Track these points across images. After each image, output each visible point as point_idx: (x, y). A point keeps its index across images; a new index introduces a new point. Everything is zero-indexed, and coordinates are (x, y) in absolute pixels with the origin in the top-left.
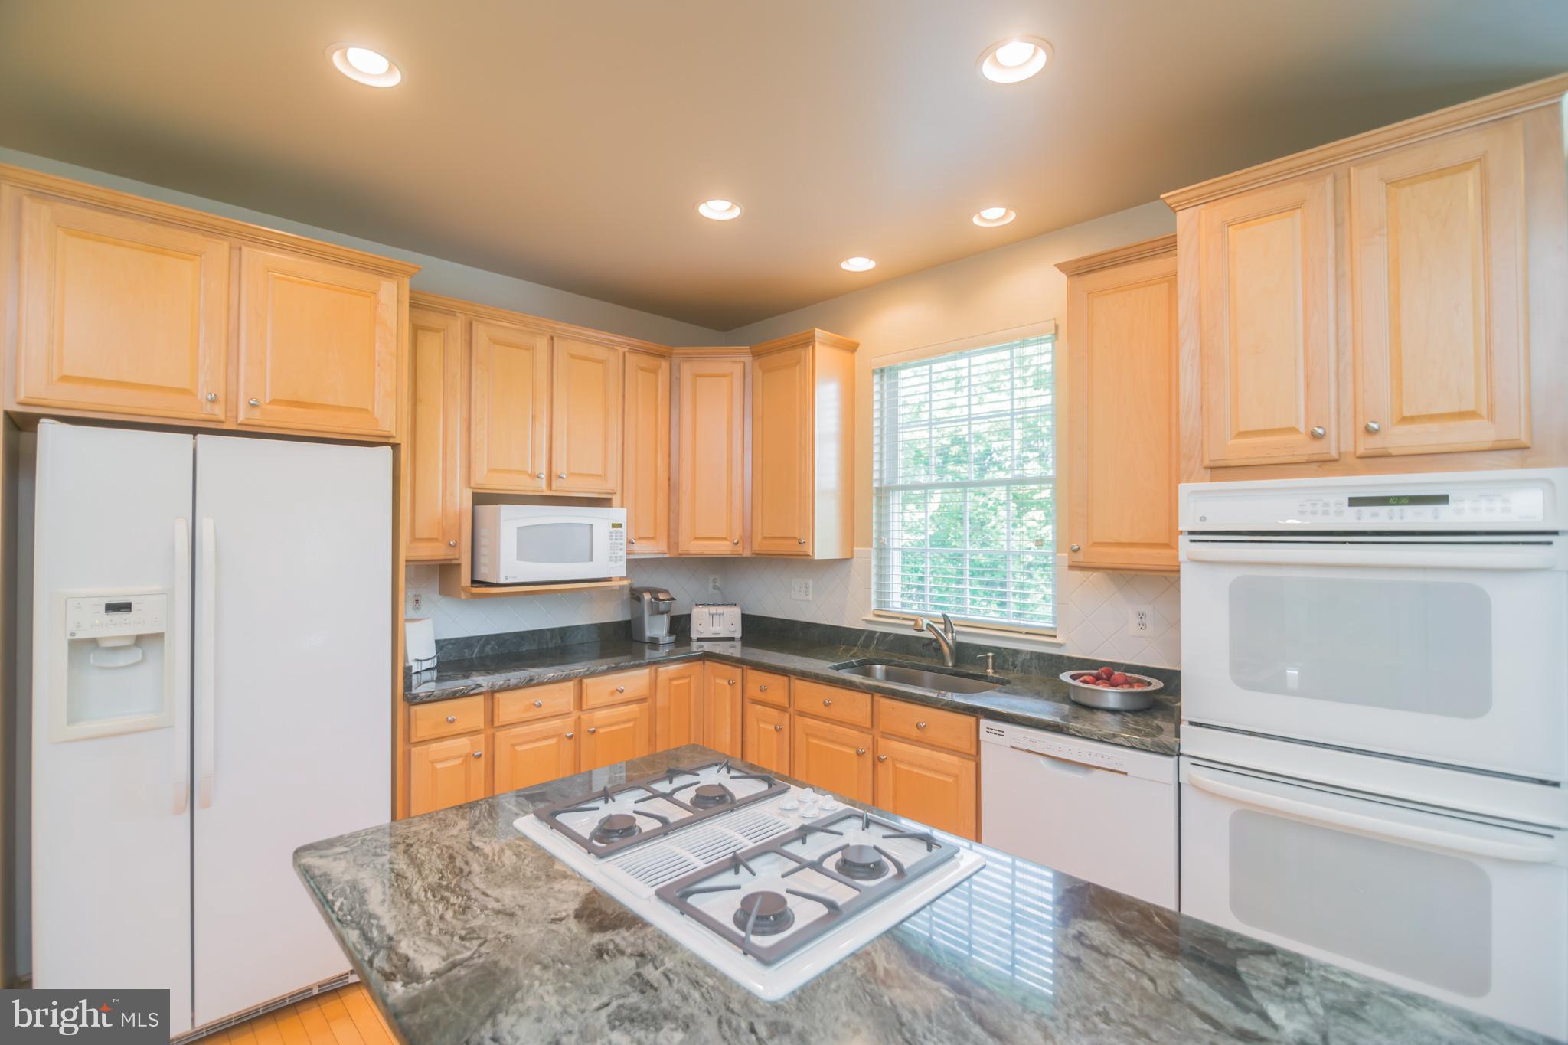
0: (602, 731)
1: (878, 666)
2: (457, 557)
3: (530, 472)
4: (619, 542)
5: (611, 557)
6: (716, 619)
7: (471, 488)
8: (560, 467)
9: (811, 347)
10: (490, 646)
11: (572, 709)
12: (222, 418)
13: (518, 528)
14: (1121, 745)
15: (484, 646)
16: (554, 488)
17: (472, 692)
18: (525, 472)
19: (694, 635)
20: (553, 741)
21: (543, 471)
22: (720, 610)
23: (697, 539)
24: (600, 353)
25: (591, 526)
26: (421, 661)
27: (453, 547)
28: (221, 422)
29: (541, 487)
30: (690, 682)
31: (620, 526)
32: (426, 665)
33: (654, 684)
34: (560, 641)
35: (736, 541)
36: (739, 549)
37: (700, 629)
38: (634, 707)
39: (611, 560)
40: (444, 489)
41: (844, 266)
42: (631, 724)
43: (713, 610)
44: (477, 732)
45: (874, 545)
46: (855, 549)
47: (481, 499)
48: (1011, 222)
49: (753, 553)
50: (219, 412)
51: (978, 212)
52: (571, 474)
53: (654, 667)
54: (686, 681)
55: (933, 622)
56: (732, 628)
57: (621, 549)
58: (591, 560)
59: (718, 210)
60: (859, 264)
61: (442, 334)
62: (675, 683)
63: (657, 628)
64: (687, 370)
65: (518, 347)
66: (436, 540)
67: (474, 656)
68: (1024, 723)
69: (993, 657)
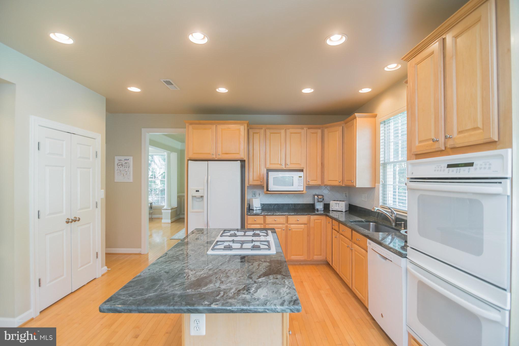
0: (293, 230)
1: (371, 223)
2: (263, 184)
3: (280, 164)
4: (301, 181)
5: (299, 185)
6: (337, 205)
7: (266, 168)
8: (288, 162)
9: (355, 119)
10: (276, 206)
11: (285, 223)
12: (215, 158)
13: (273, 178)
14: (392, 252)
15: (274, 206)
16: (286, 167)
17: (260, 215)
18: (279, 164)
19: (331, 209)
20: (280, 230)
21: (284, 164)
22: (338, 202)
23: (329, 180)
24: (299, 131)
25: (293, 177)
26: (256, 207)
27: (261, 182)
28: (214, 158)
29: (283, 167)
30: (321, 221)
31: (301, 177)
32: (259, 209)
33: (309, 220)
34: (294, 207)
35: (340, 181)
36: (341, 184)
37: (332, 207)
38: (303, 225)
39: (299, 186)
40: (260, 169)
41: (360, 91)
42: (302, 230)
43: (336, 202)
44: (262, 224)
45: (381, 183)
46: (376, 184)
47: (268, 170)
48: (400, 68)
49: (345, 185)
50: (214, 157)
51: (386, 66)
52: (291, 164)
53: (309, 216)
54: (320, 221)
55: (394, 210)
56: (342, 208)
57: (302, 183)
58: (293, 186)
59: (307, 91)
60: (366, 90)
61: (259, 133)
62: (316, 221)
63: (320, 206)
64: (326, 130)
65: (277, 133)
66: (258, 180)
67: (272, 208)
68: (375, 241)
69: (404, 224)
